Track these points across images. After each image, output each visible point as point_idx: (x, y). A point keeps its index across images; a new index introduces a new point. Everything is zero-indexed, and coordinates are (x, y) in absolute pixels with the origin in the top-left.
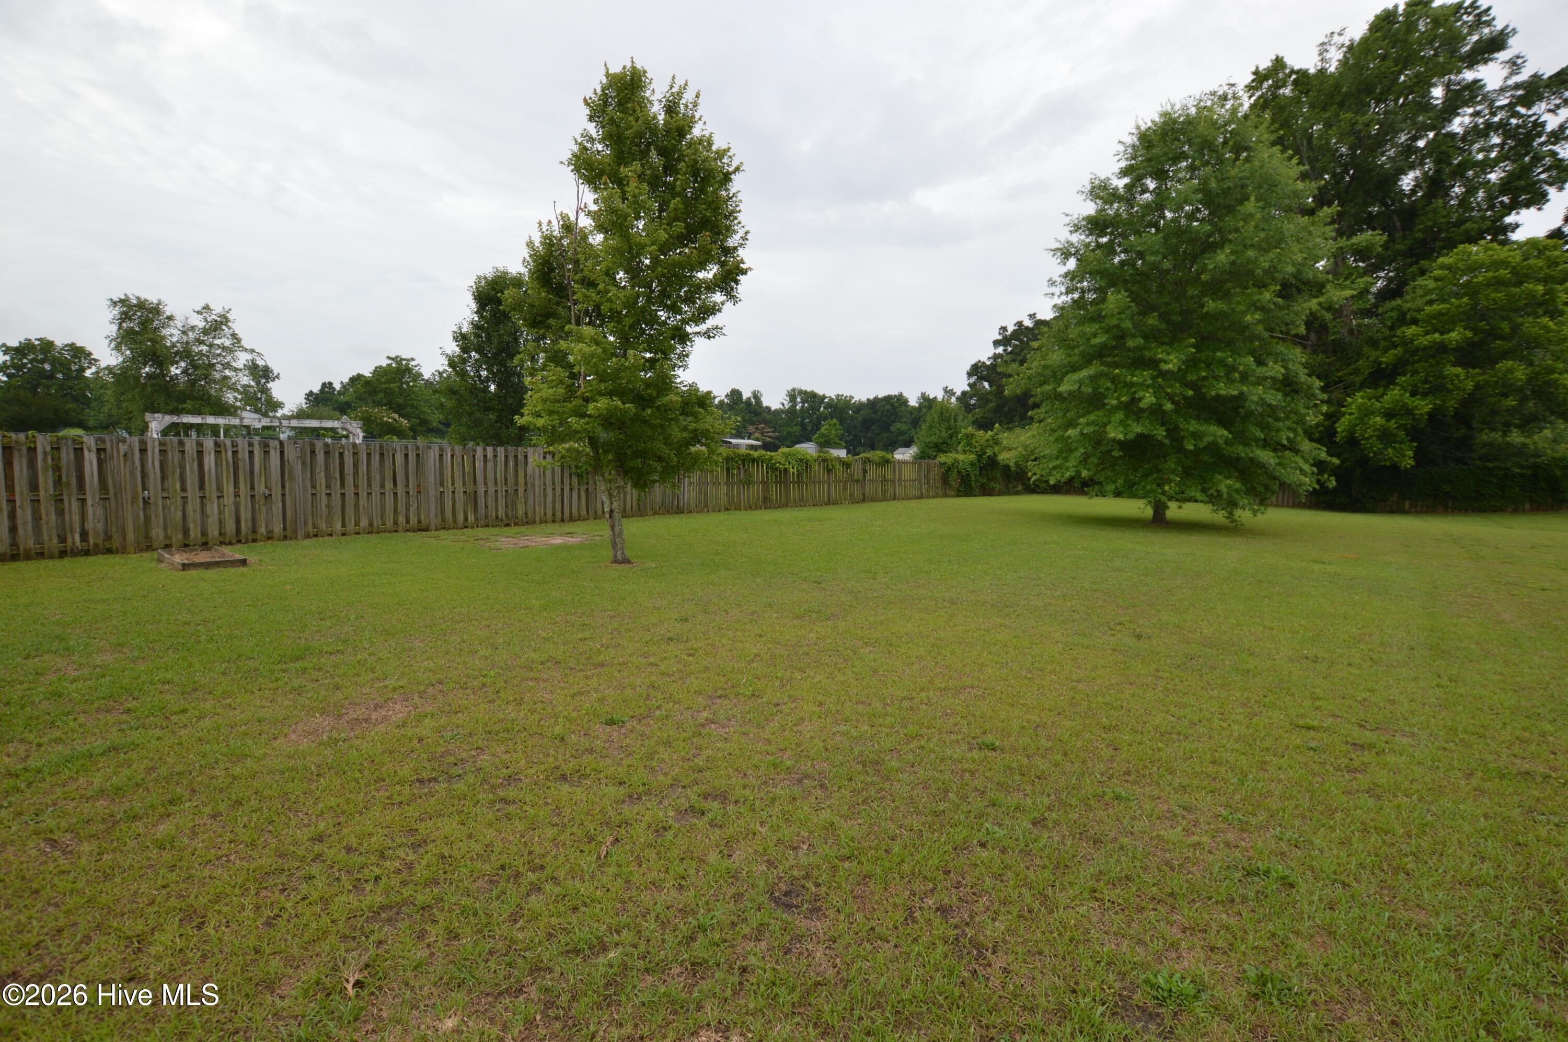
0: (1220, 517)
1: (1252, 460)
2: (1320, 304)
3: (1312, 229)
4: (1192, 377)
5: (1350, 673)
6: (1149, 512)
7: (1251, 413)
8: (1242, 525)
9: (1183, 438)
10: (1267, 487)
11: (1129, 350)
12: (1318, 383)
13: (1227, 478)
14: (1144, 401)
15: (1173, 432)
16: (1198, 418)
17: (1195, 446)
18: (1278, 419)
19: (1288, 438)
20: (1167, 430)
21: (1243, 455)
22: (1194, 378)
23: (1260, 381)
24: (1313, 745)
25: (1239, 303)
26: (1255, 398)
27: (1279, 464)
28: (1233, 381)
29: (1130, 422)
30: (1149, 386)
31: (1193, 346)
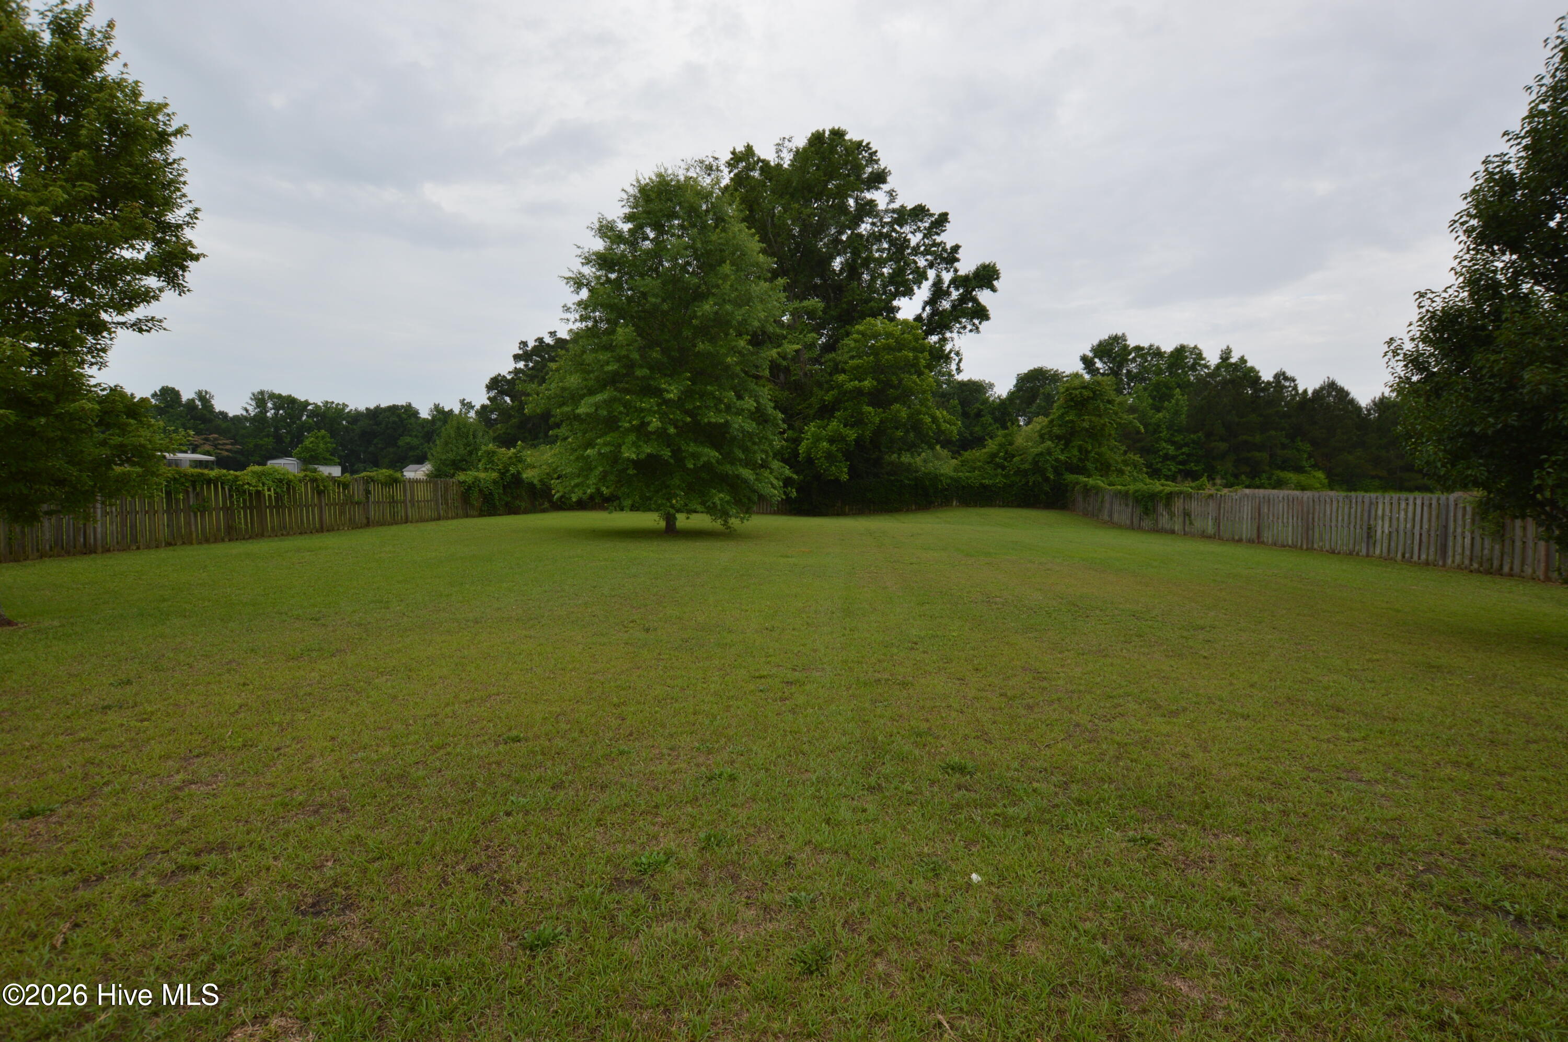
0: (718, 525)
1: (738, 476)
2: (778, 353)
3: (771, 293)
4: (689, 406)
5: (793, 636)
6: (663, 524)
7: (734, 438)
8: (735, 530)
9: (685, 457)
10: (749, 499)
11: (637, 378)
12: (780, 416)
13: (719, 492)
14: (652, 425)
15: (676, 453)
16: (695, 441)
17: (694, 465)
18: (754, 443)
19: (762, 459)
20: (672, 451)
21: (731, 472)
22: (691, 407)
23: (740, 412)
24: (761, 688)
25: (721, 346)
26: (736, 426)
27: (757, 480)
28: (720, 411)
29: (641, 443)
30: (655, 412)
31: (689, 379)
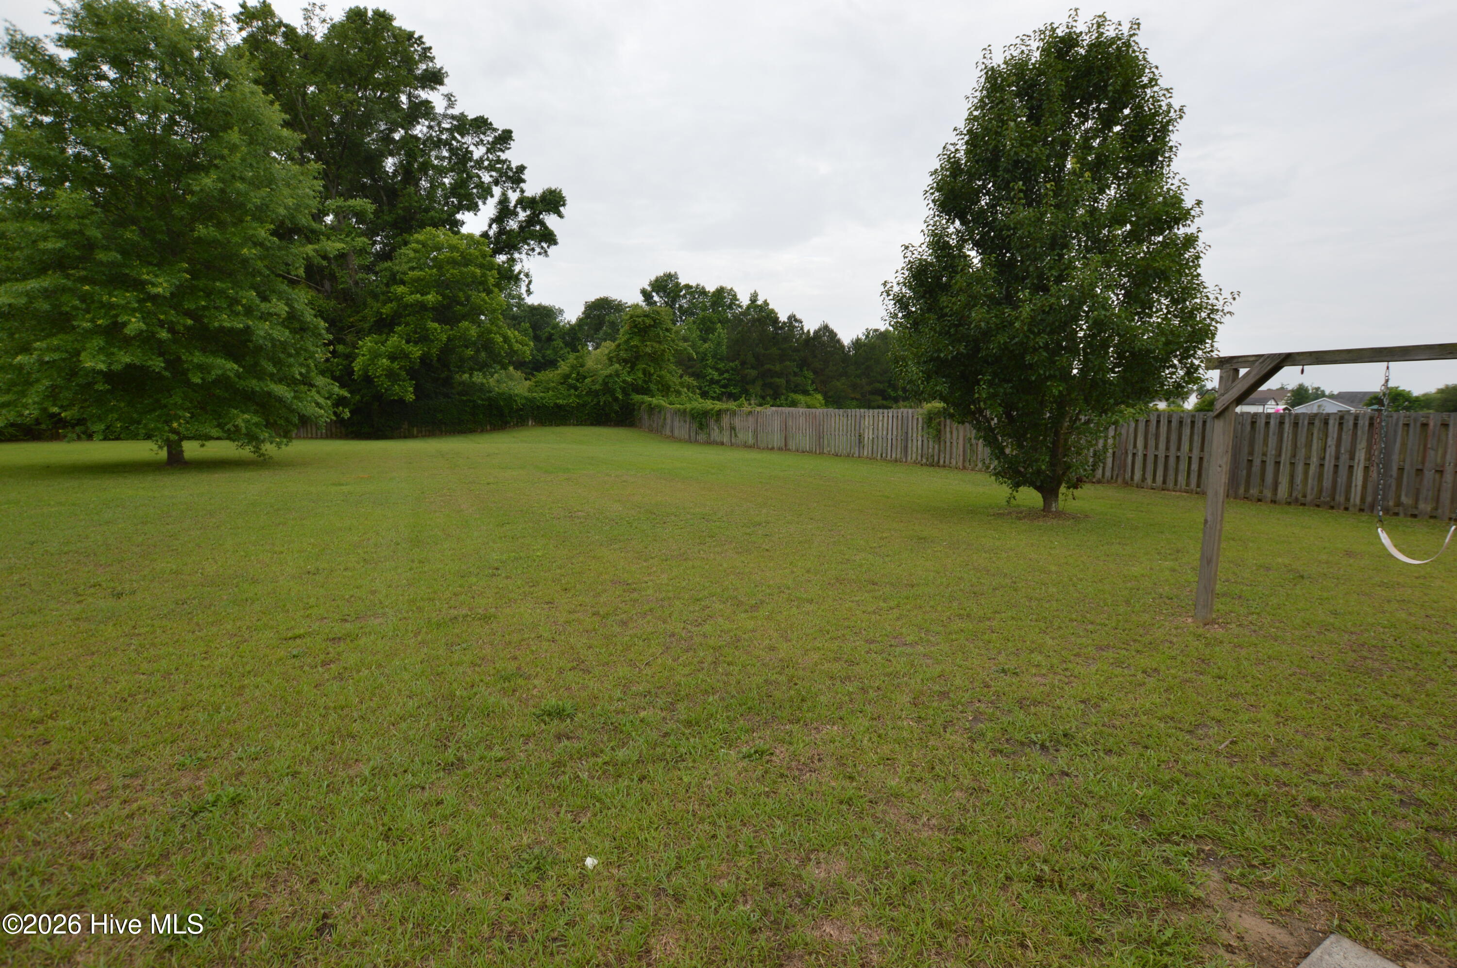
0: (246, 452)
1: (269, 394)
2: (315, 250)
3: (301, 178)
4: (189, 305)
5: (344, 577)
6: (163, 454)
7: (260, 349)
8: (271, 458)
9: (188, 370)
10: (287, 420)
11: (102, 263)
12: (323, 324)
13: (243, 412)
14: (130, 327)
15: (174, 364)
16: (204, 351)
17: (202, 379)
18: (290, 355)
19: (301, 374)
20: (166, 361)
21: (258, 389)
22: (193, 306)
23: (265, 317)
24: (295, 652)
25: (234, 234)
26: (262, 333)
27: (295, 397)
28: (238, 314)
29: (115, 350)
30: (134, 310)
31: (186, 271)
